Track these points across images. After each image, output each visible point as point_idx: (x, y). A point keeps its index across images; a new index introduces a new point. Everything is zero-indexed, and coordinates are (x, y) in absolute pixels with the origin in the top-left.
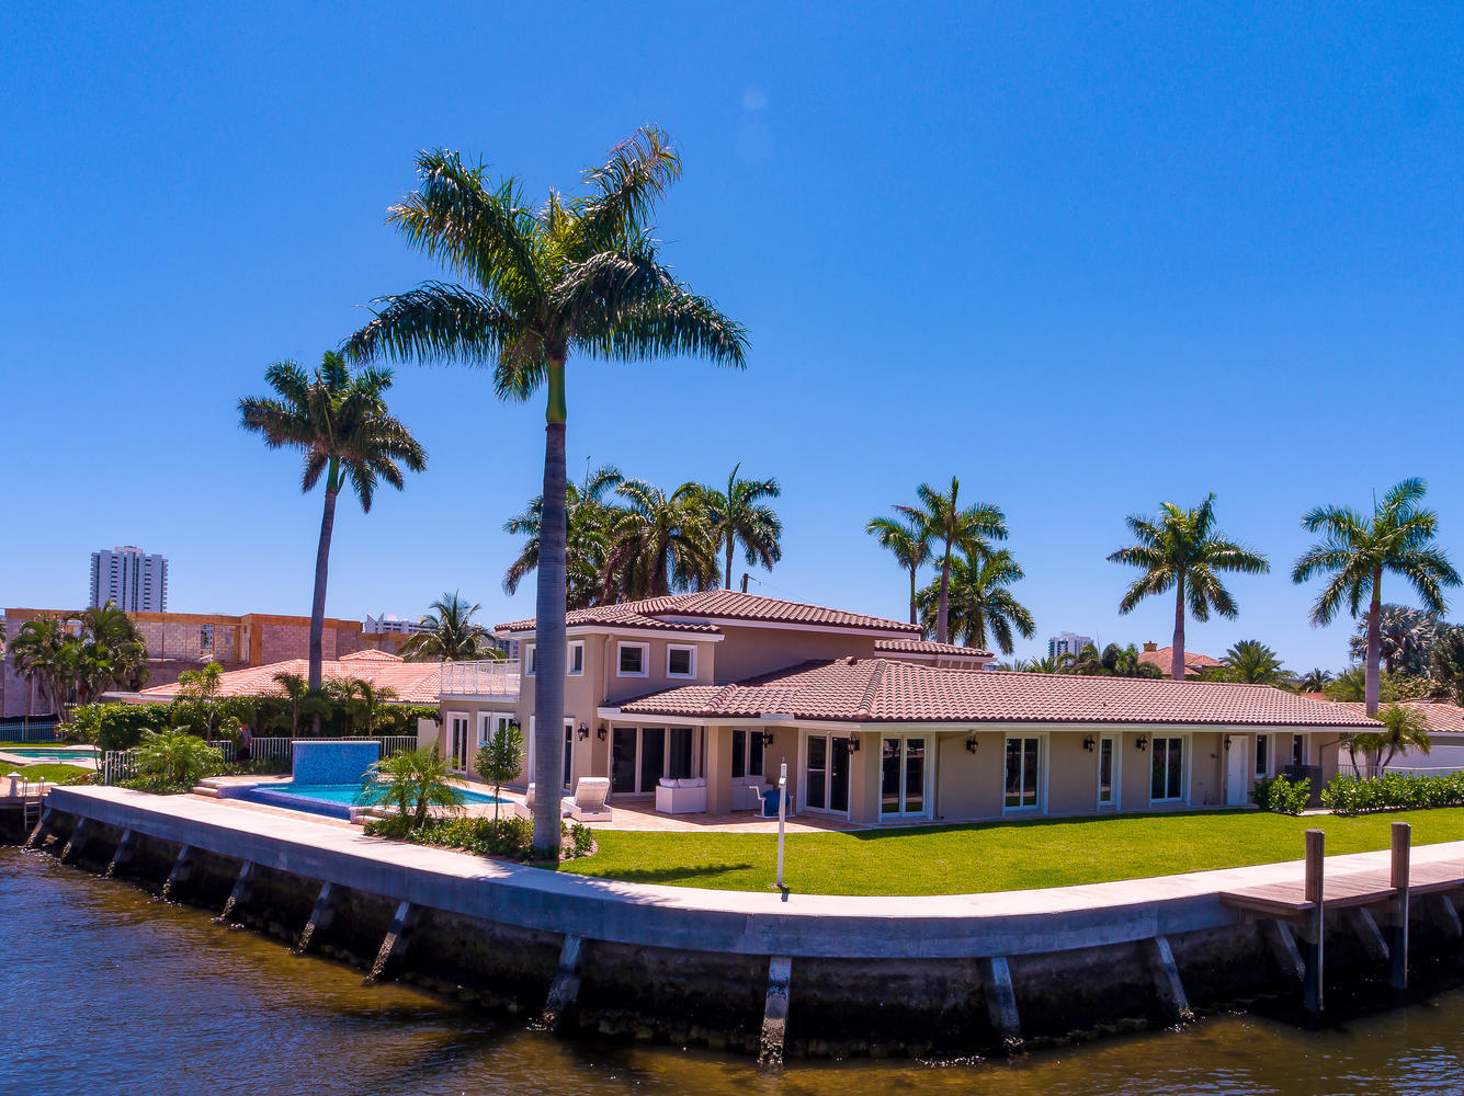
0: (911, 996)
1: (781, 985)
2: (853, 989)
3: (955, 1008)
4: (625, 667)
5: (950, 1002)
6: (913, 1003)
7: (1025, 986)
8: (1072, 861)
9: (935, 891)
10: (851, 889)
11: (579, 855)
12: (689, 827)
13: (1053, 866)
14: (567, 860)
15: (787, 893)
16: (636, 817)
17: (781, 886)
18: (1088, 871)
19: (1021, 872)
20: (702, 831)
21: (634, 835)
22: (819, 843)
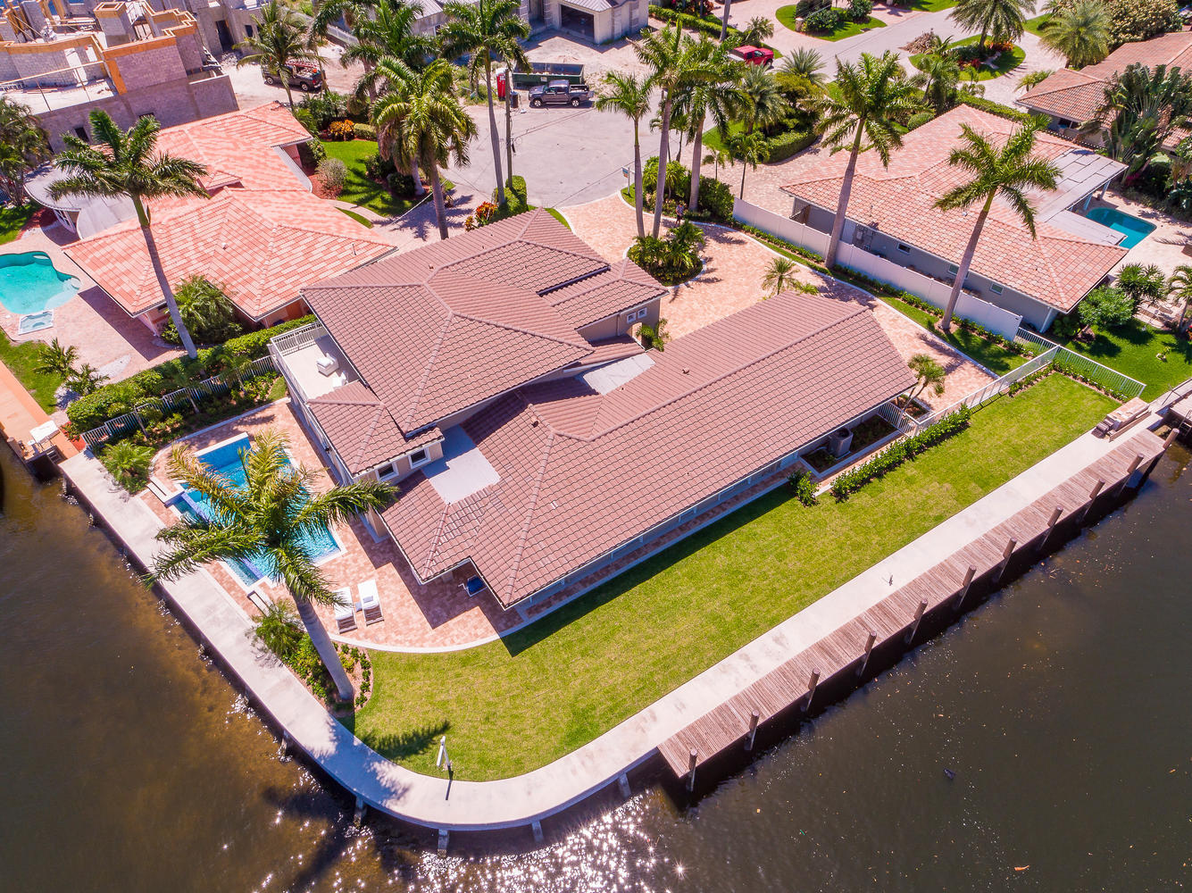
4: (382, 474)
8: (610, 681)
9: (519, 768)
10: (481, 768)
11: (363, 699)
12: (423, 634)
13: (596, 695)
14: (358, 708)
15: (451, 779)
16: (399, 598)
17: (449, 767)
18: (610, 704)
19: (574, 714)
20: (428, 649)
21: (393, 661)
22: (486, 666)
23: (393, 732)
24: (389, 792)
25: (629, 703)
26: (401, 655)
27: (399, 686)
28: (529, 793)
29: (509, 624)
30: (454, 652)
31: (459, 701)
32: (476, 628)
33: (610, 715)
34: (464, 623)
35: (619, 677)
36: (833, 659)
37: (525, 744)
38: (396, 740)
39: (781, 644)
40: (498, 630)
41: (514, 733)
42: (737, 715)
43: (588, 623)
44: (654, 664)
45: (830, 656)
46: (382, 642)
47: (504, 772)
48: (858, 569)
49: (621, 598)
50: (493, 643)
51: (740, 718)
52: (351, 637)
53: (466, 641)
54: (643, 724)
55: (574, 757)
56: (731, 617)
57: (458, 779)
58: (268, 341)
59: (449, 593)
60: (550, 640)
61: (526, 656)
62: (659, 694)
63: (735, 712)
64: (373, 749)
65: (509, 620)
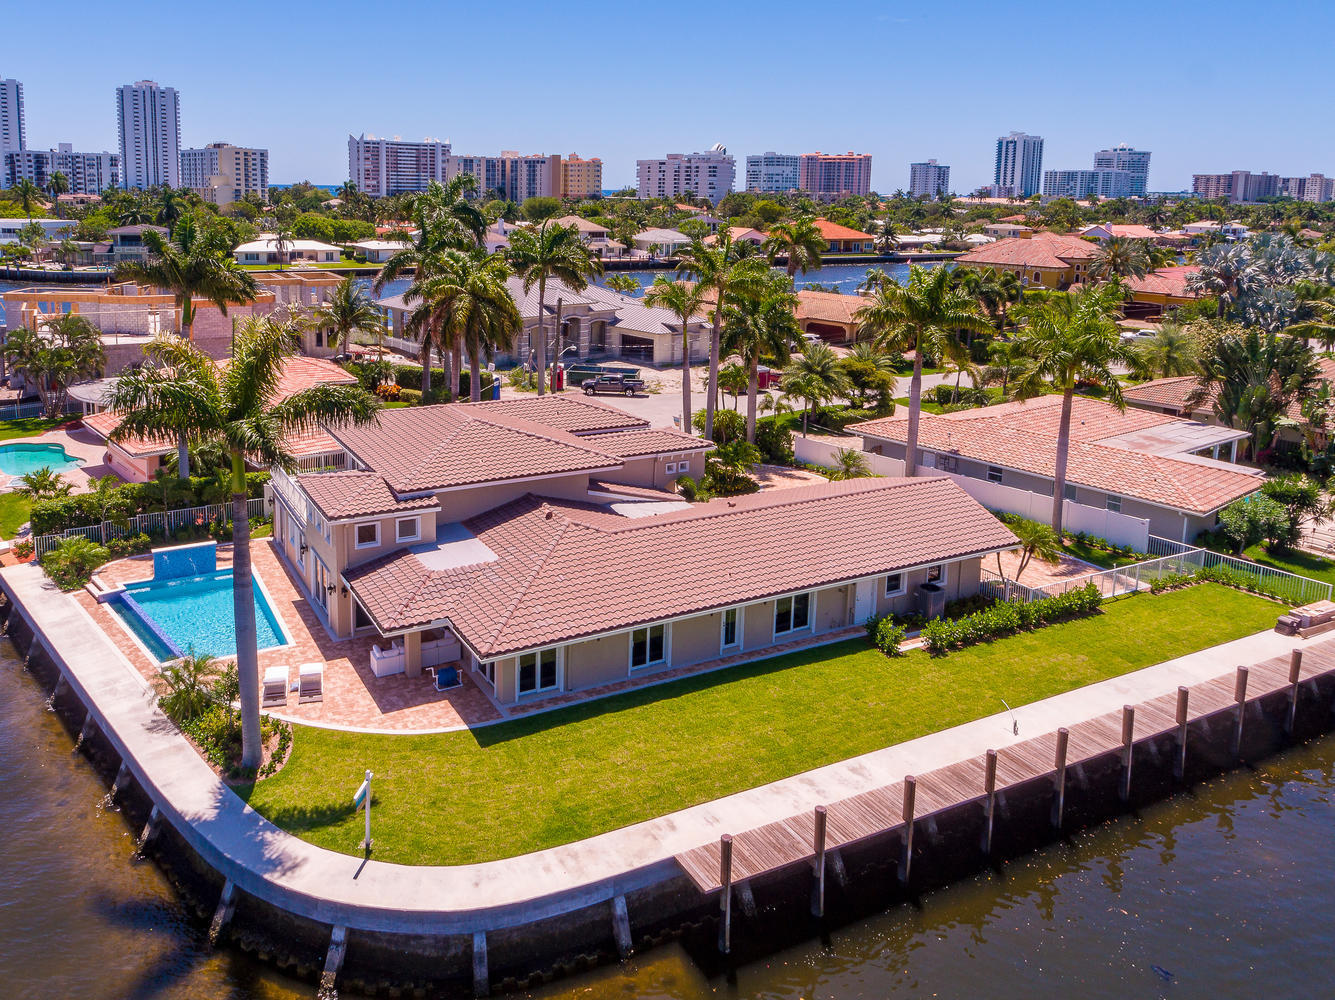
0: (424, 949)
1: (338, 944)
2: (389, 941)
3: (455, 956)
4: (362, 540)
5: (452, 952)
6: (427, 953)
7: (509, 937)
8: (613, 785)
9: (467, 856)
10: (412, 851)
11: (272, 769)
12: (369, 717)
13: (591, 796)
14: (261, 778)
15: (367, 858)
16: (348, 685)
17: (368, 845)
18: (610, 807)
19: (557, 811)
20: (371, 730)
21: (321, 737)
22: (443, 753)
23: (300, 804)
24: (275, 864)
25: (636, 809)
26: (333, 733)
27: (322, 761)
28: (477, 885)
29: (484, 718)
30: (406, 735)
31: (399, 782)
32: (439, 717)
33: (607, 817)
34: (424, 712)
35: (626, 781)
36: (940, 795)
37: (481, 834)
38: (302, 812)
39: (860, 774)
40: (466, 721)
41: (468, 821)
42: (796, 836)
43: (590, 727)
44: (676, 775)
45: (934, 791)
46: (314, 719)
47: (445, 859)
48: (966, 717)
49: (638, 710)
50: (459, 733)
51: (799, 839)
52: (277, 711)
53: (424, 727)
54: (655, 832)
55: (549, 855)
56: (788, 742)
57: (377, 859)
58: (265, 482)
59: (412, 687)
60: (535, 737)
61: (500, 751)
62: (682, 804)
63: (792, 832)
64: (268, 819)
65: (485, 715)
